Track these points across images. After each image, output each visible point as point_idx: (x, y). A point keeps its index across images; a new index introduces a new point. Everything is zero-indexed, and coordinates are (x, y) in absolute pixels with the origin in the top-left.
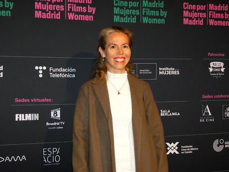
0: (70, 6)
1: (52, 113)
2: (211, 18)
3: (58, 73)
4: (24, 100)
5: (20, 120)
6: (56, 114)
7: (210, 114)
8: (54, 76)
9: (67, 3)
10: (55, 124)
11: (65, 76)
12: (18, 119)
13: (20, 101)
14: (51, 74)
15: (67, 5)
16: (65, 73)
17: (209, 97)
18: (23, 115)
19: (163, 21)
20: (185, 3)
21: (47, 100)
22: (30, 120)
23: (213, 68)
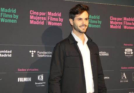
0: (49, 18)
1: (39, 77)
2: (125, 25)
3: (42, 54)
4: (23, 70)
5: (21, 81)
6: (41, 78)
7: (126, 78)
8: (40, 56)
9: (48, 16)
10: (40, 83)
11: (46, 56)
12: (20, 81)
13: (20, 70)
14: (38, 55)
15: (48, 17)
16: (46, 54)
17: (125, 68)
18: (22, 78)
19: (99, 26)
20: (111, 17)
21: (36, 70)
22: (26, 81)
23: (127, 52)
